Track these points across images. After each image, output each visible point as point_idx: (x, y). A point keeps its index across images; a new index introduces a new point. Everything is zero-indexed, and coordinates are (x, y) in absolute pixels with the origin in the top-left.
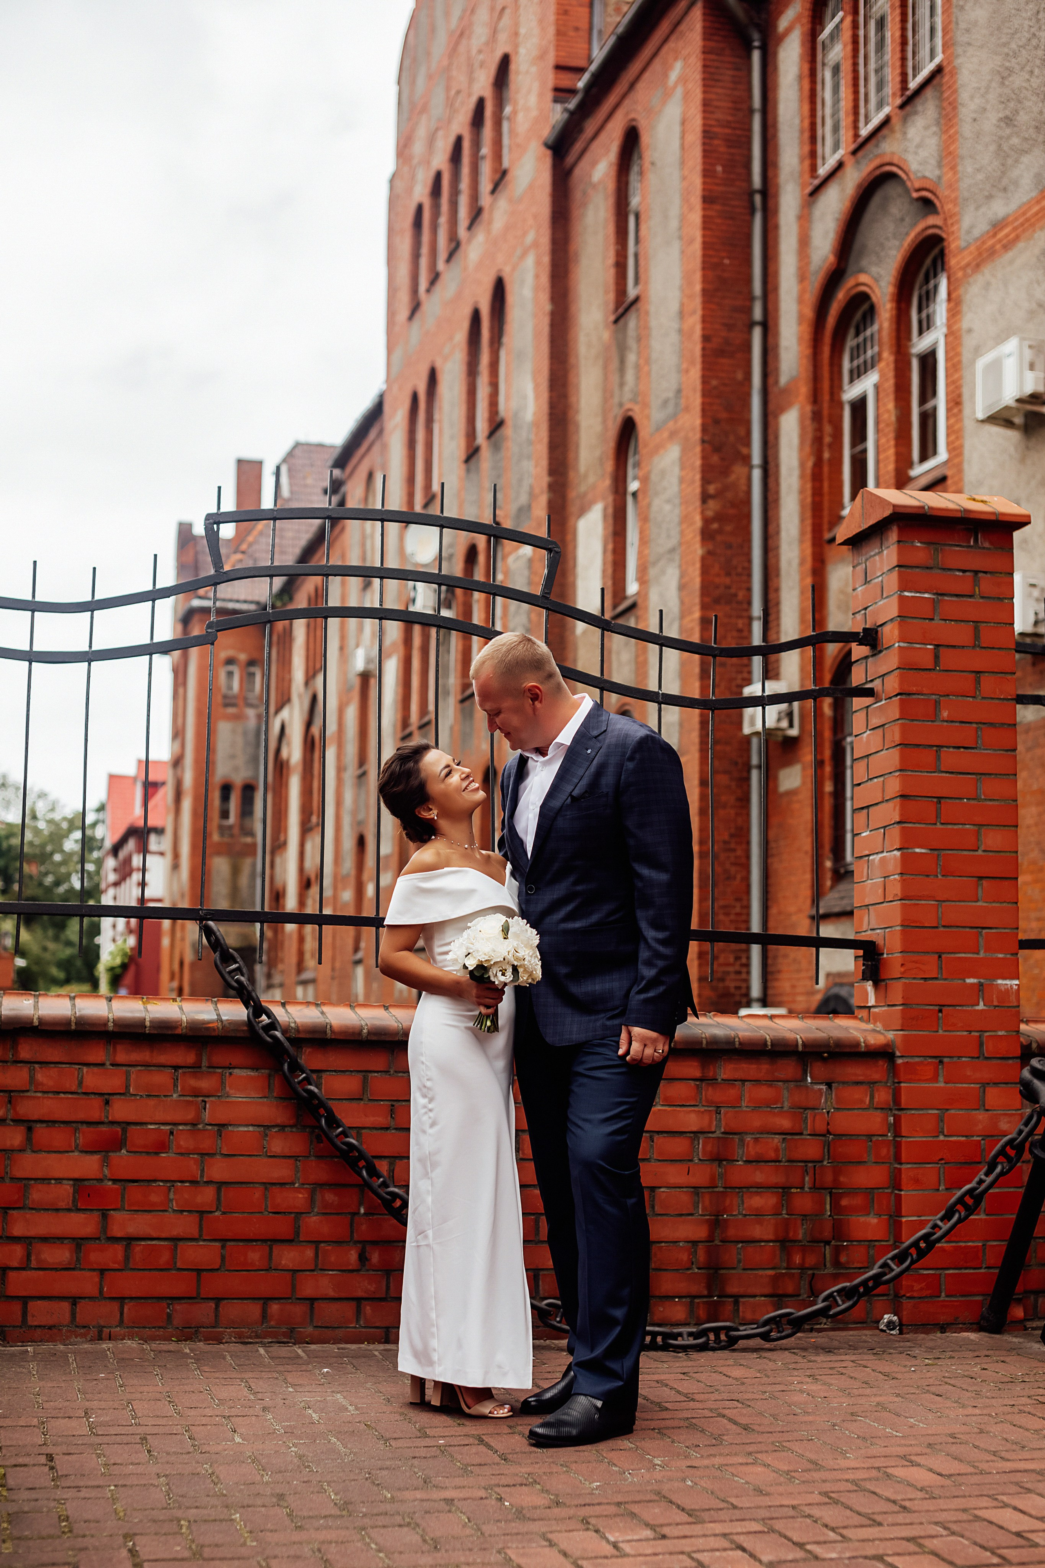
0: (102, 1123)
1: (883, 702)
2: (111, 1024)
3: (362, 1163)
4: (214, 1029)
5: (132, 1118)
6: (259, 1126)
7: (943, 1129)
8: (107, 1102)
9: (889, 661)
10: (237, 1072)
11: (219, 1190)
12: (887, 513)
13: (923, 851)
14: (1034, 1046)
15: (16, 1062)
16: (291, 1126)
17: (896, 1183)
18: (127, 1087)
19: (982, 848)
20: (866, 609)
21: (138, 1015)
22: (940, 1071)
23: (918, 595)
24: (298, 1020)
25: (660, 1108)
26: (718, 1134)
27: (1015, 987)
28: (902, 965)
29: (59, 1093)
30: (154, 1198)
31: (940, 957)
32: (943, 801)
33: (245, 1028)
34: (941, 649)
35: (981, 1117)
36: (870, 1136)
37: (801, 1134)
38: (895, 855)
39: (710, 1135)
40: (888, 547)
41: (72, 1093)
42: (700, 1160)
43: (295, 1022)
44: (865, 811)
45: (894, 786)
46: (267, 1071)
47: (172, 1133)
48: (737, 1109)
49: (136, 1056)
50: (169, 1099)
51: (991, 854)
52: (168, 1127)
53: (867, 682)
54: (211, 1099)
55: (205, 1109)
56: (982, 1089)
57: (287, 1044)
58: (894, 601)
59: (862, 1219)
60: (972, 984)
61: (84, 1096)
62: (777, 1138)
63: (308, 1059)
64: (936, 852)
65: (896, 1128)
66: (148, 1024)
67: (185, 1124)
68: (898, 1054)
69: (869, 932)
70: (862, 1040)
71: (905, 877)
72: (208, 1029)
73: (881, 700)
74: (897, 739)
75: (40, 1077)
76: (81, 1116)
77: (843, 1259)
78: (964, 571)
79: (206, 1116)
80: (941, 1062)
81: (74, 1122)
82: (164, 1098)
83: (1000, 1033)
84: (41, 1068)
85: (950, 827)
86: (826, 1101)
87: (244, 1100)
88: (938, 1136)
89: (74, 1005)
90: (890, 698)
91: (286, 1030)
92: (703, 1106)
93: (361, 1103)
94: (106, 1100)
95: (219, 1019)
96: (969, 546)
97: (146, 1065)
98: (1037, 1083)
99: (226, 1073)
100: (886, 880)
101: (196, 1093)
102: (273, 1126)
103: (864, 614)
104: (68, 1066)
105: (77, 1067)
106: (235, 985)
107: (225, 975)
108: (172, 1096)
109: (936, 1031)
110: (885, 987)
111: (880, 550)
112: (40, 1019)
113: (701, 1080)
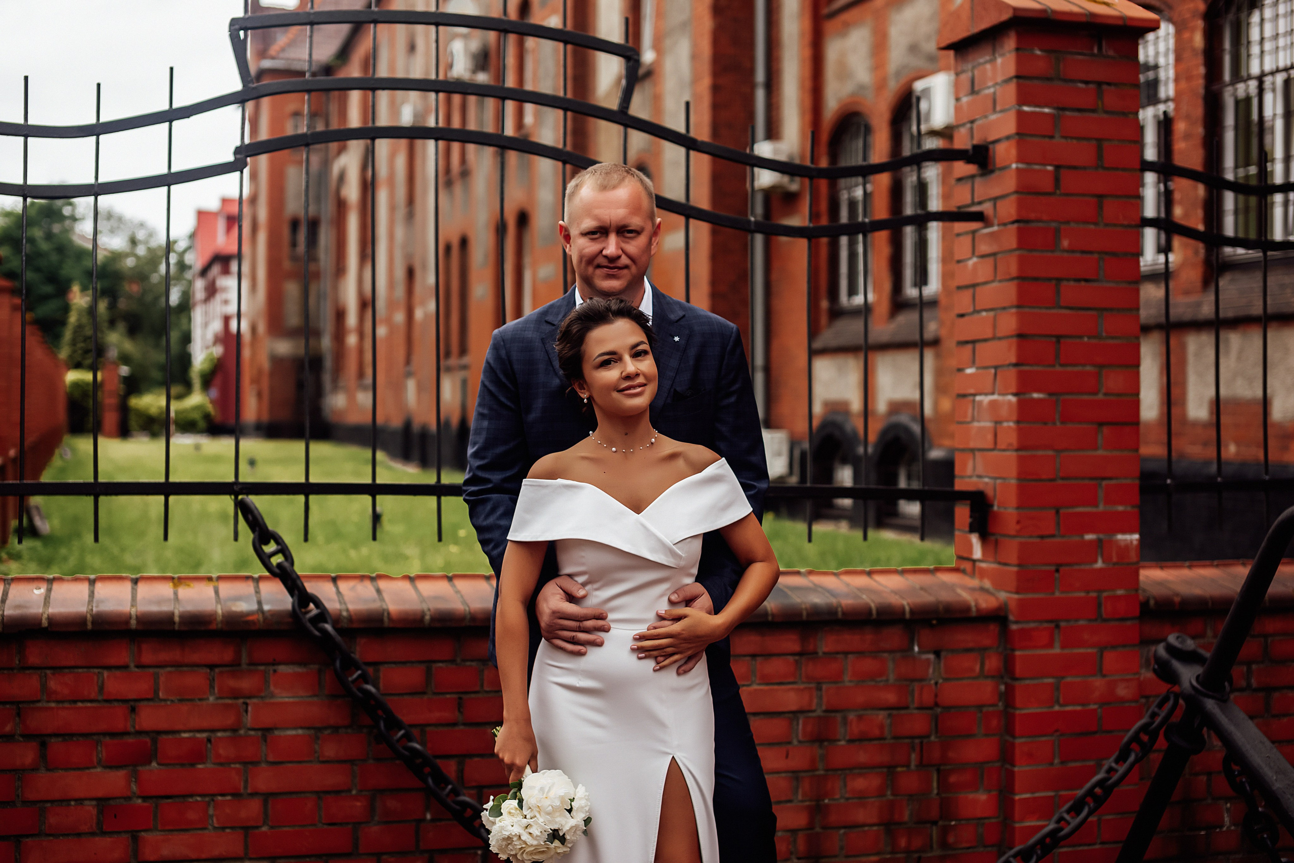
0: (127, 733)
1: (995, 228)
2: (133, 622)
3: (427, 770)
4: (253, 622)
5: (163, 725)
6: (308, 728)
7: (1059, 698)
8: (133, 710)
9: (1004, 183)
10: (282, 669)
11: (265, 803)
12: (1005, 16)
13: (1041, 396)
14: (1152, 602)
15: (24, 668)
16: (346, 728)
17: (1007, 755)
18: (156, 692)
19: (1103, 390)
20: (972, 122)
21: (166, 608)
22: (1057, 637)
23: (1037, 109)
25: (755, 687)
26: (819, 713)
27: (1135, 543)
28: (1018, 522)
29: (75, 702)
30: (192, 815)
31: (1057, 512)
32: (1062, 340)
33: (290, 620)
34: (1062, 170)
35: (1098, 684)
36: (980, 707)
37: (907, 708)
38: (1010, 402)
39: (811, 714)
40: (1002, 55)
41: (91, 701)
42: (800, 742)
43: (348, 610)
44: (970, 346)
45: (1009, 324)
46: (315, 667)
47: (209, 740)
48: (839, 686)
49: (164, 656)
50: (204, 703)
51: (1112, 398)
52: (204, 735)
53: (973, 204)
54: (255, 700)
55: (246, 711)
56: (1099, 656)
57: (338, 638)
58: (1012, 115)
59: (971, 796)
60: (1091, 541)
61: (106, 705)
62: (882, 715)
63: (364, 651)
64: (1054, 398)
65: (1008, 697)
66: (177, 619)
67: (224, 730)
68: (1011, 618)
69: (975, 479)
70: (973, 604)
71: (1022, 425)
72: (247, 622)
73: (992, 226)
74: (1015, 271)
75: (53, 684)
76: (103, 727)
77: (951, 839)
78: (1087, 83)
79: (248, 720)
80: (1057, 626)
81: (94, 734)
82: (199, 703)
83: (1120, 592)
84: (53, 674)
85: (1069, 369)
86: (934, 671)
87: (291, 700)
88: (1052, 706)
89: (92, 594)
90: (1005, 224)
91: (336, 621)
92: (803, 683)
93: (426, 697)
94: (131, 706)
95: (260, 610)
96: (1093, 55)
97: (177, 665)
98: (1176, 664)
99: (269, 670)
100: (998, 425)
101: (236, 694)
102: (326, 728)
103: (971, 129)
104: (85, 670)
105: (96, 671)
106: (277, 571)
107: (264, 559)
108: (208, 699)
109: (1053, 593)
110: (997, 542)
111: (992, 57)
112: (50, 619)
113: (801, 654)
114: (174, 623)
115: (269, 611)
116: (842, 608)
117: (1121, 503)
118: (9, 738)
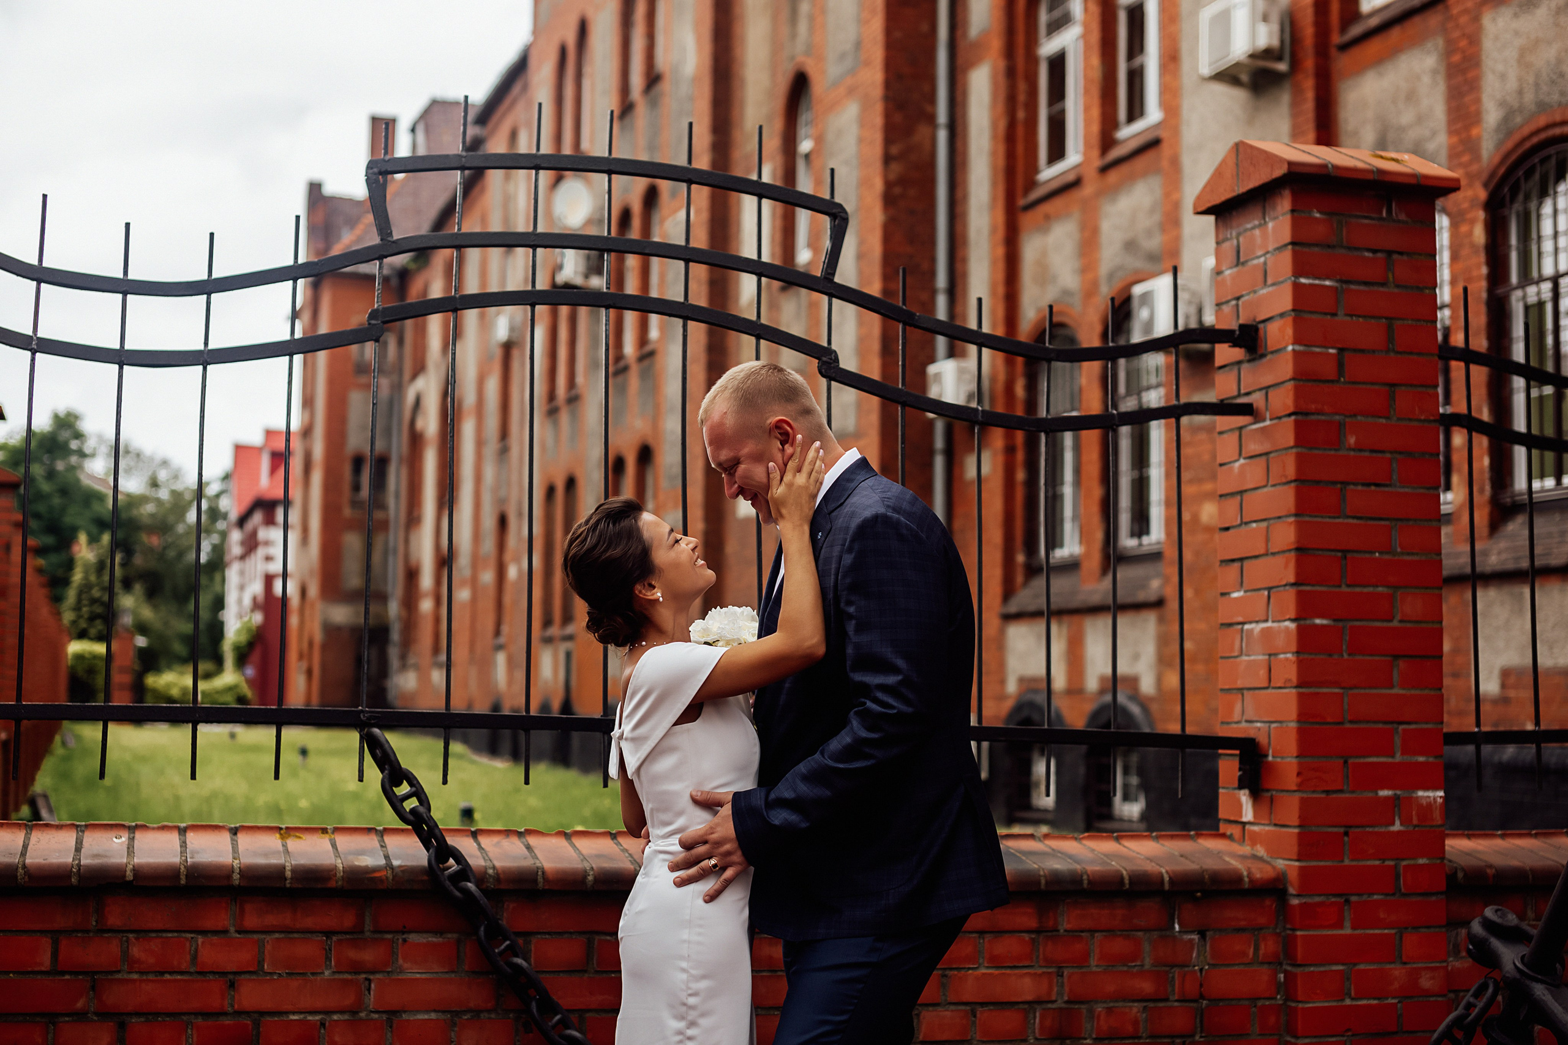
0: (225, 1014)
1: (1268, 423)
2: (236, 876)
4: (380, 880)
5: (268, 1005)
6: (444, 1012)
7: (1349, 989)
8: (232, 985)
9: (1278, 369)
10: (413, 938)
12: (1280, 171)
13: (1325, 622)
14: (1460, 875)
15: (102, 931)
16: (489, 1011)
18: (261, 963)
19: (1398, 617)
20: (1238, 299)
21: (274, 861)
22: (1347, 914)
23: (1317, 282)
24: (498, 864)
25: (984, 971)
26: (1060, 1004)
27: (1440, 800)
28: (1299, 774)
29: (162, 973)
31: (1346, 762)
32: (1349, 555)
33: (425, 878)
34: (1347, 353)
35: (1397, 973)
36: (1254, 999)
37: (1167, 1000)
38: (1287, 628)
39: (1050, 1006)
40: (1275, 218)
41: (182, 973)
42: (1036, 1039)
43: (494, 868)
44: (1237, 565)
45: (1286, 536)
46: (455, 936)
47: (323, 1024)
48: (1084, 970)
49: (271, 920)
50: (318, 977)
51: (1409, 625)
52: (318, 1017)
53: (1239, 395)
54: (379, 976)
55: (369, 990)
56: (1397, 937)
57: (484, 901)
58: (1287, 289)
60: (1387, 798)
61: (199, 977)
62: (1136, 1007)
63: (508, 916)
64: (1340, 624)
65: (1289, 987)
66: (288, 874)
67: (342, 1012)
68: (1291, 889)
69: (1244, 725)
70: (1245, 873)
71: (1302, 656)
72: (373, 879)
73: (1264, 420)
74: (1291, 473)
75: (136, 951)
76: (194, 1004)
78: (1374, 251)
79: (371, 1000)
80: (1347, 901)
81: (184, 1014)
82: (312, 977)
83: (1423, 860)
84: (137, 939)
85: (1358, 590)
86: (1199, 957)
87: (424, 976)
88: (1343, 1000)
89: (184, 845)
90: (1279, 418)
91: (481, 878)
92: (1040, 967)
93: (586, 975)
94: (230, 981)
95: (389, 865)
96: (1381, 219)
97: (287, 931)
98: (1496, 943)
99: (398, 939)
100: (1272, 658)
101: (356, 968)
102: (465, 1012)
103: (1237, 305)
104: (176, 934)
105: (189, 936)
106: (411, 818)
107: (396, 803)
108: (323, 973)
109: (1343, 861)
110: (1272, 800)
111: (1263, 222)
112: (136, 870)
113: (1038, 931)
114: (286, 879)
115: (400, 866)
116: (1088, 876)
117: (1422, 754)
118: (80, 1016)
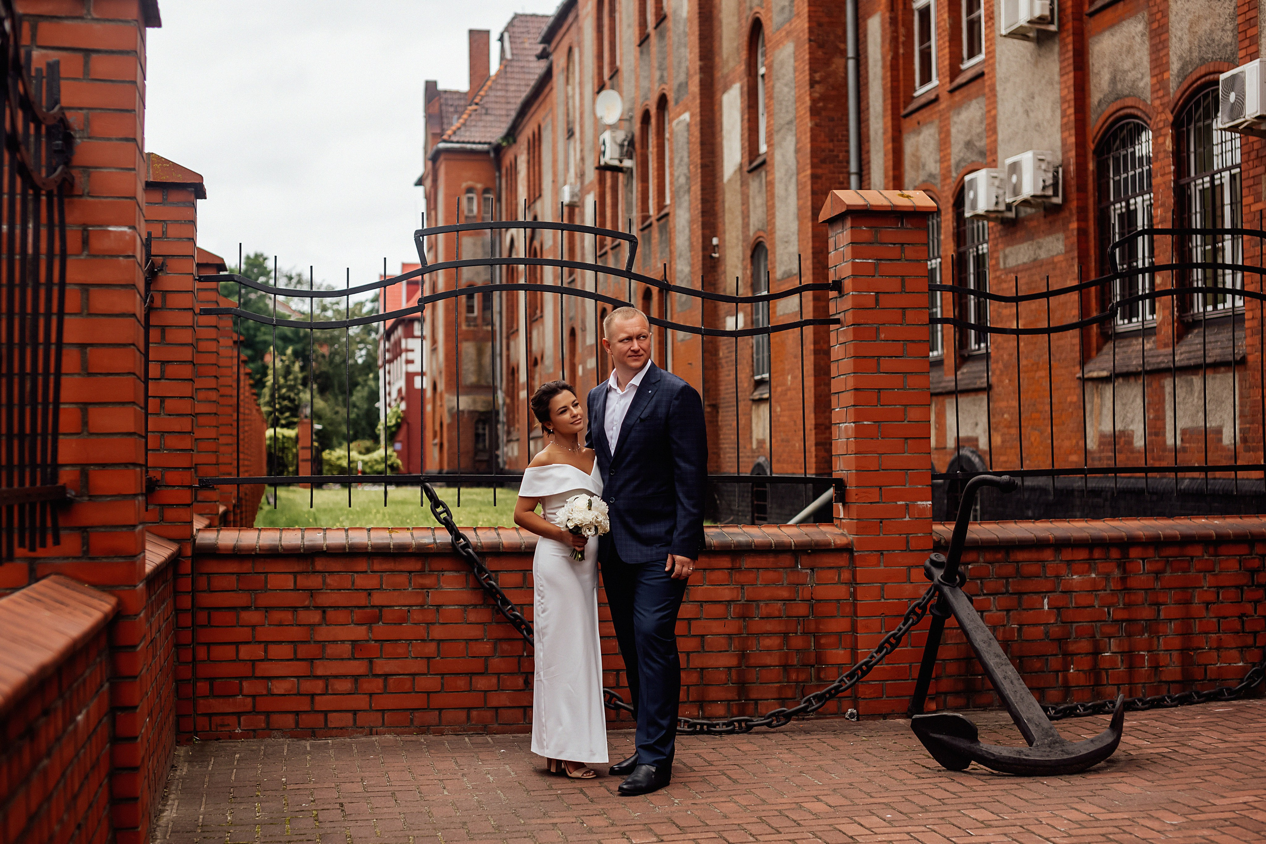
0: (367, 607)
1: (845, 328)
2: (370, 548)
3: (523, 627)
4: (431, 548)
5: (385, 603)
6: (461, 605)
7: (884, 595)
8: (370, 594)
9: (846, 303)
10: (446, 573)
11: (438, 645)
12: (844, 210)
13: (870, 423)
14: (943, 541)
15: (314, 572)
16: (481, 605)
17: (854, 629)
18: (381, 585)
19: (907, 419)
20: (836, 267)
21: (386, 541)
22: (882, 560)
23: (864, 261)
24: (484, 542)
26: (743, 602)
27: (929, 506)
28: (858, 495)
29: (340, 590)
30: (400, 650)
31: (881, 489)
32: (882, 391)
33: (451, 547)
34: (880, 295)
35: (907, 587)
36: (838, 600)
37: (795, 600)
38: (852, 426)
39: (738, 603)
40: (847, 228)
41: (348, 590)
42: (732, 618)
43: (481, 542)
45: (851, 383)
46: (465, 572)
47: (409, 611)
48: (754, 587)
49: (386, 566)
50: (407, 591)
51: (913, 423)
52: (407, 608)
53: (836, 315)
54: (432, 590)
55: (428, 596)
56: (908, 570)
57: (475, 556)
58: (850, 264)
59: (834, 651)
60: (902, 505)
61: (356, 591)
62: (780, 603)
63: (490, 564)
64: (878, 424)
65: (854, 595)
66: (392, 547)
67: (417, 606)
68: (855, 549)
69: (839, 472)
70: (833, 541)
71: (857, 440)
72: (428, 548)
74: (852, 353)
75: (329, 581)
76: (354, 603)
77: (822, 676)
78: (894, 244)
79: (429, 600)
80: (882, 554)
81: (350, 607)
82: (403, 591)
83: (921, 536)
84: (329, 575)
85: (887, 407)
86: (811, 580)
87: (452, 590)
88: (880, 600)
89: (347, 536)
90: (850, 326)
91: (474, 549)
92: (733, 585)
93: (521, 589)
95: (435, 542)
96: (898, 228)
97: (392, 571)
98: (933, 569)
99: (440, 574)
100: (849, 440)
101: (423, 587)
102: (470, 605)
103: (836, 270)
104: (345, 573)
105: (351, 574)
106: (444, 522)
107: (437, 515)
108: (408, 589)
109: (879, 535)
110: (849, 508)
112: (328, 547)
113: (732, 569)
114: (391, 549)
115: (440, 543)
116: (756, 544)
117: (920, 484)
118: (307, 608)
